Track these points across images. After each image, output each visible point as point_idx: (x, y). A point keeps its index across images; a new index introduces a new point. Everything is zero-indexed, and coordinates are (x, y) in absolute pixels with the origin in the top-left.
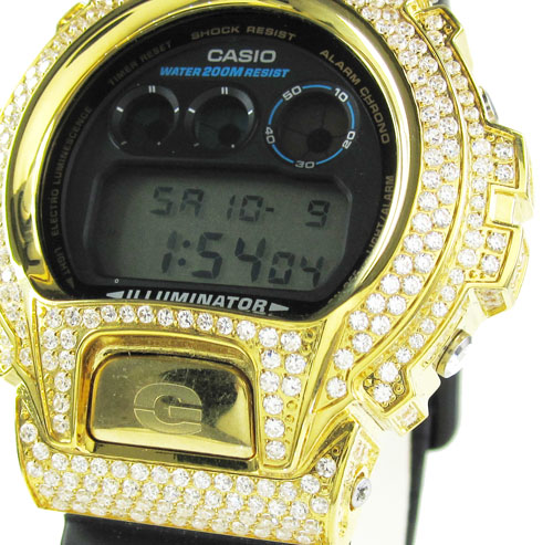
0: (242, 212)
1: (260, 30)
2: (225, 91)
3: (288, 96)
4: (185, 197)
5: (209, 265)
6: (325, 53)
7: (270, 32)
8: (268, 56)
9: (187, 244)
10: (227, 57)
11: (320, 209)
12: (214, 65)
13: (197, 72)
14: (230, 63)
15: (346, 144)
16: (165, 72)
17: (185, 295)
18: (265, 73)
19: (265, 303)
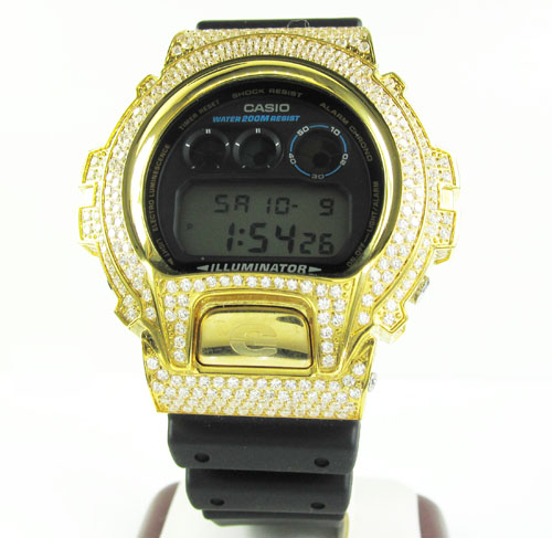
0: (277, 209)
1: (278, 91)
2: (258, 131)
3: (300, 133)
4: (237, 200)
5: (258, 244)
6: (323, 105)
7: (285, 92)
8: (284, 108)
9: (242, 231)
10: (257, 109)
11: (328, 204)
12: (248, 114)
13: (238, 119)
14: (260, 113)
15: (343, 162)
16: (216, 119)
17: (251, 265)
18: (284, 118)
19: (305, 267)
